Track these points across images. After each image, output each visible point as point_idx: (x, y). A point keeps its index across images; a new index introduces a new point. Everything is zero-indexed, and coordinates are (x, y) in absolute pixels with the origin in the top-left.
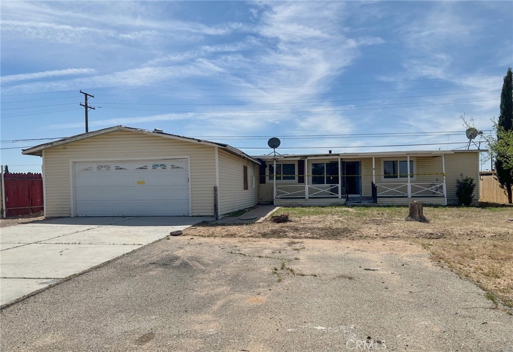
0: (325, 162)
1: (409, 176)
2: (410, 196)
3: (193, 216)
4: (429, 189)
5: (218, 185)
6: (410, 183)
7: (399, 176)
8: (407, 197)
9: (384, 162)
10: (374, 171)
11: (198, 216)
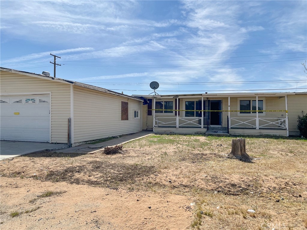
0: (195, 100)
1: (257, 112)
2: (258, 128)
3: (52, 143)
4: (273, 123)
5: (72, 117)
6: (258, 117)
7: (251, 112)
8: (255, 129)
9: (240, 101)
10: (229, 108)
11: (56, 143)
